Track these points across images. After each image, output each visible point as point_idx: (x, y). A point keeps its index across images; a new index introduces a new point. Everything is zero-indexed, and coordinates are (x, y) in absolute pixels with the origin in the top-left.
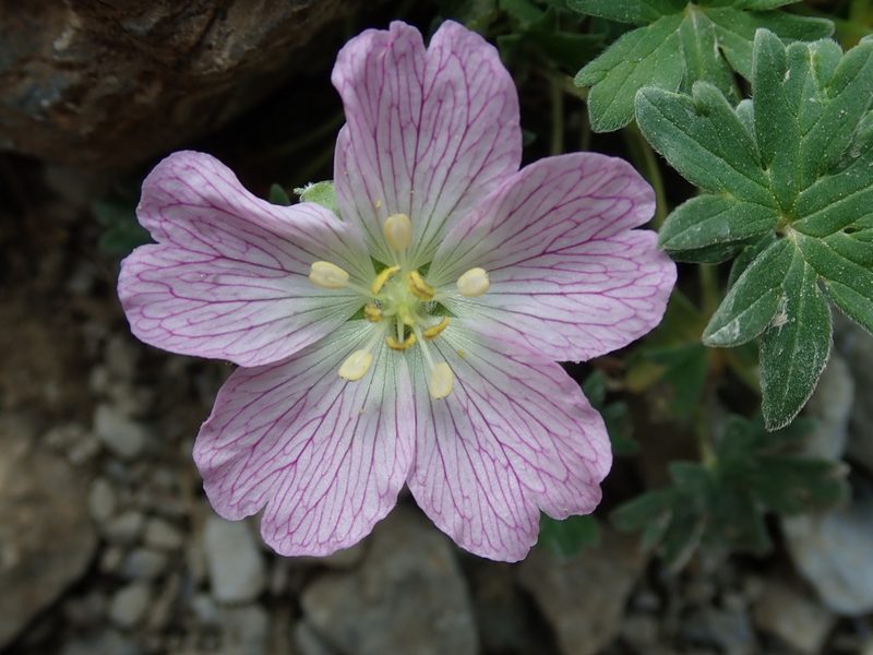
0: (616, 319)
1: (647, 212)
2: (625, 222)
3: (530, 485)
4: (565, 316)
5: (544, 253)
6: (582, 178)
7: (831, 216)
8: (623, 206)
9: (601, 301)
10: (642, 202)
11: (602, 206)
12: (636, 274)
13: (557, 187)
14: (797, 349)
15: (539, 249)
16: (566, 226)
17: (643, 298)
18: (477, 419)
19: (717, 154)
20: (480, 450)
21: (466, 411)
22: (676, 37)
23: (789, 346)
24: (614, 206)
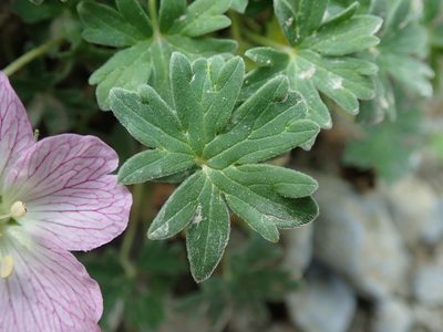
0: (104, 226)
1: (114, 164)
2: (102, 170)
3: (67, 323)
4: (78, 224)
5: (65, 188)
6: (71, 148)
7: (225, 157)
8: (100, 162)
9: (96, 215)
10: (110, 159)
11: (88, 162)
12: (112, 200)
13: (60, 153)
14: (210, 235)
15: (62, 186)
16: (72, 173)
17: (117, 214)
18: (36, 284)
19: (156, 125)
20: (38, 302)
21: (30, 280)
22: (149, 53)
23: (204, 234)
24: (94, 162)
